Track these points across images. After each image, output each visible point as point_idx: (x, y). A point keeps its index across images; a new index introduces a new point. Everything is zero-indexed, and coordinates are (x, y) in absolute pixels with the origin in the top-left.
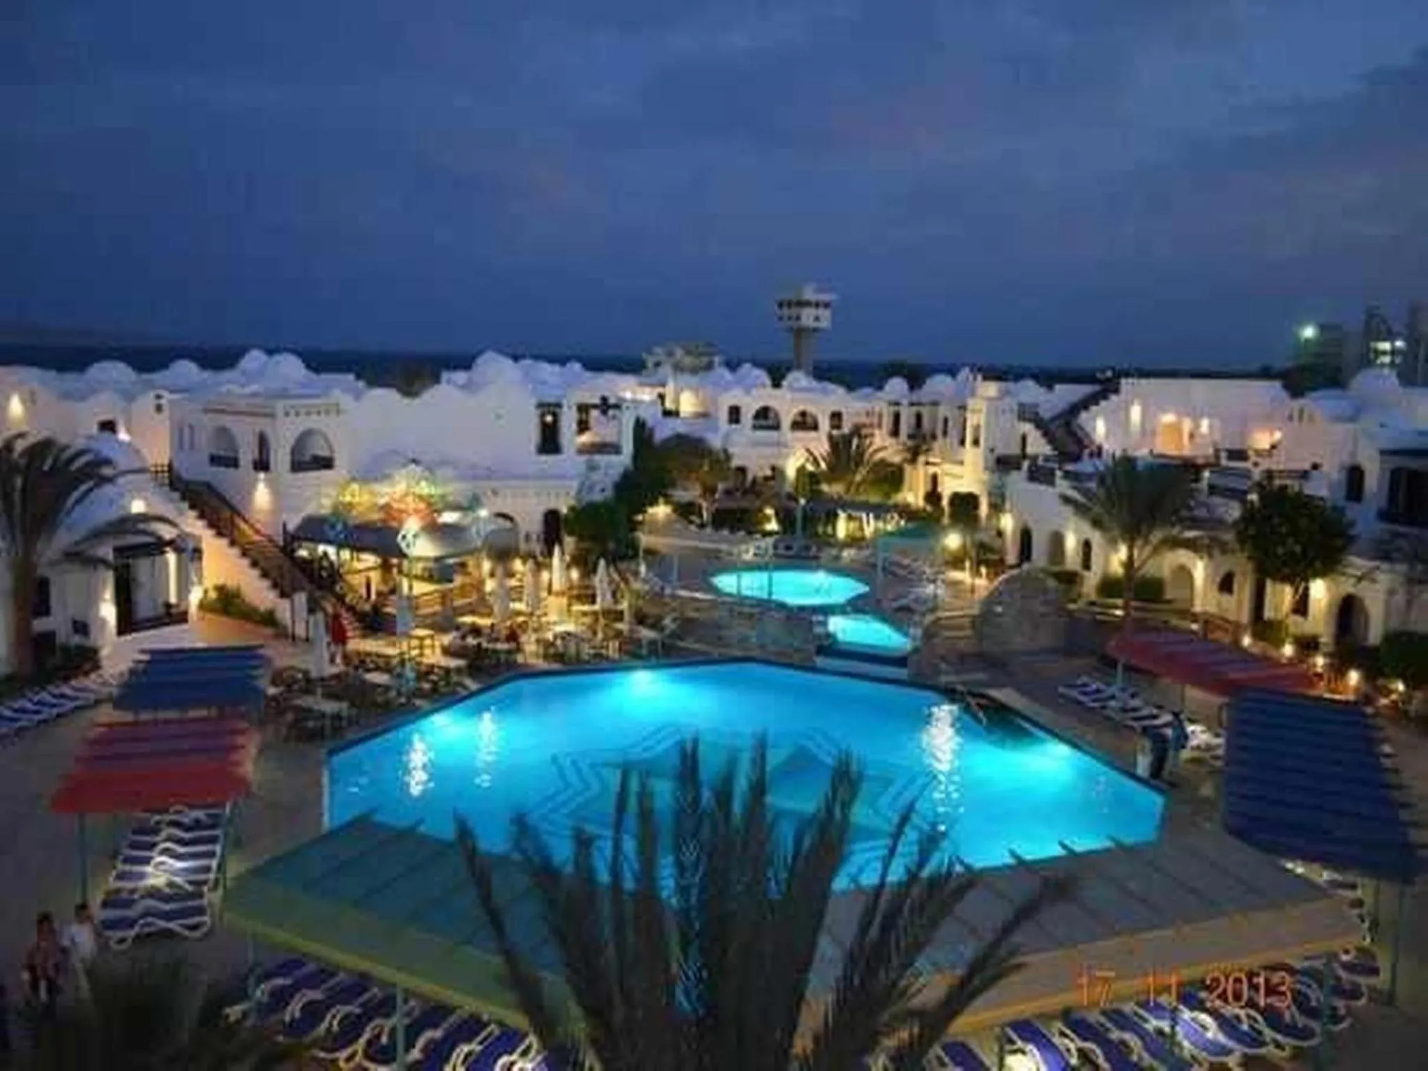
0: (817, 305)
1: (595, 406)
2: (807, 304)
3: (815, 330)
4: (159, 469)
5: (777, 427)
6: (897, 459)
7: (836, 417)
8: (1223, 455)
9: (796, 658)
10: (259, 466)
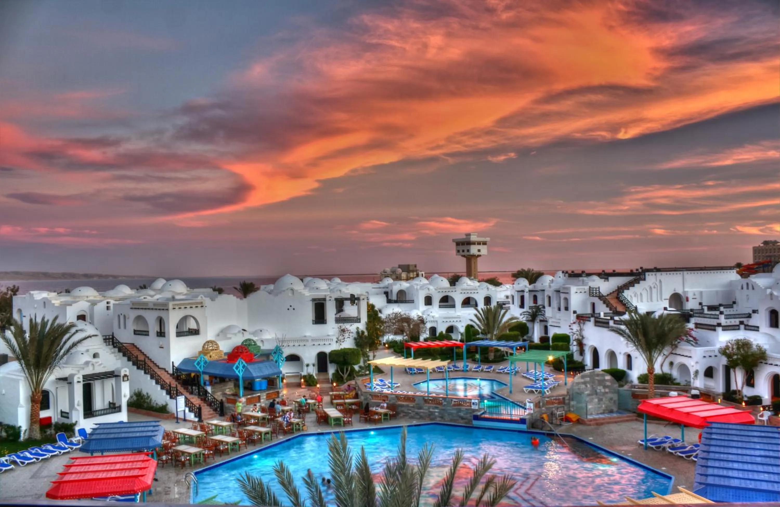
0: (479, 243)
1: (347, 299)
2: (474, 243)
3: (479, 256)
4: (107, 337)
5: (453, 306)
6: (523, 319)
7: (488, 300)
8: (706, 308)
9: (462, 423)
10: (159, 334)
